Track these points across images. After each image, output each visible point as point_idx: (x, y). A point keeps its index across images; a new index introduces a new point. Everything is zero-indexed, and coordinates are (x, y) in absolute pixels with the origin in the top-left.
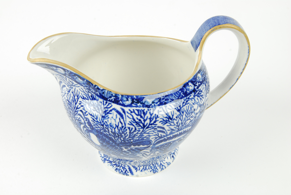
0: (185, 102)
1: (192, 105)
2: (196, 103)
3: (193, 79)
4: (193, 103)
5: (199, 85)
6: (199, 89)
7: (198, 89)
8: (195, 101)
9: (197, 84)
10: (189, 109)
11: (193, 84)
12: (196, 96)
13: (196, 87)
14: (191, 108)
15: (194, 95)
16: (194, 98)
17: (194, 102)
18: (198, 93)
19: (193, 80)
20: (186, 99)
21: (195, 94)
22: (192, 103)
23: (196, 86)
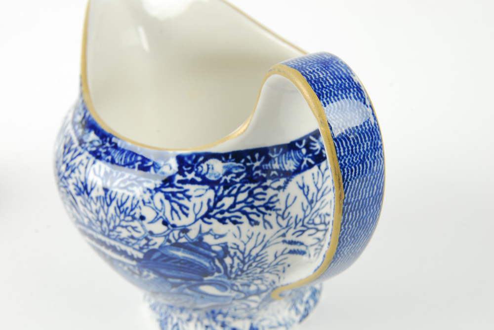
0: (128, 183)
1: (138, 202)
2: (152, 205)
3: (190, 157)
4: (143, 201)
5: (193, 182)
6: (186, 187)
7: (180, 185)
8: (151, 201)
9: (190, 176)
10: (128, 204)
11: (180, 168)
12: (162, 192)
13: (179, 177)
14: (132, 205)
15: (158, 186)
16: (154, 192)
17: (146, 200)
18: (174, 194)
19: (186, 159)
20: (135, 179)
21: (163, 186)
22: (141, 199)
23: (184, 176)
